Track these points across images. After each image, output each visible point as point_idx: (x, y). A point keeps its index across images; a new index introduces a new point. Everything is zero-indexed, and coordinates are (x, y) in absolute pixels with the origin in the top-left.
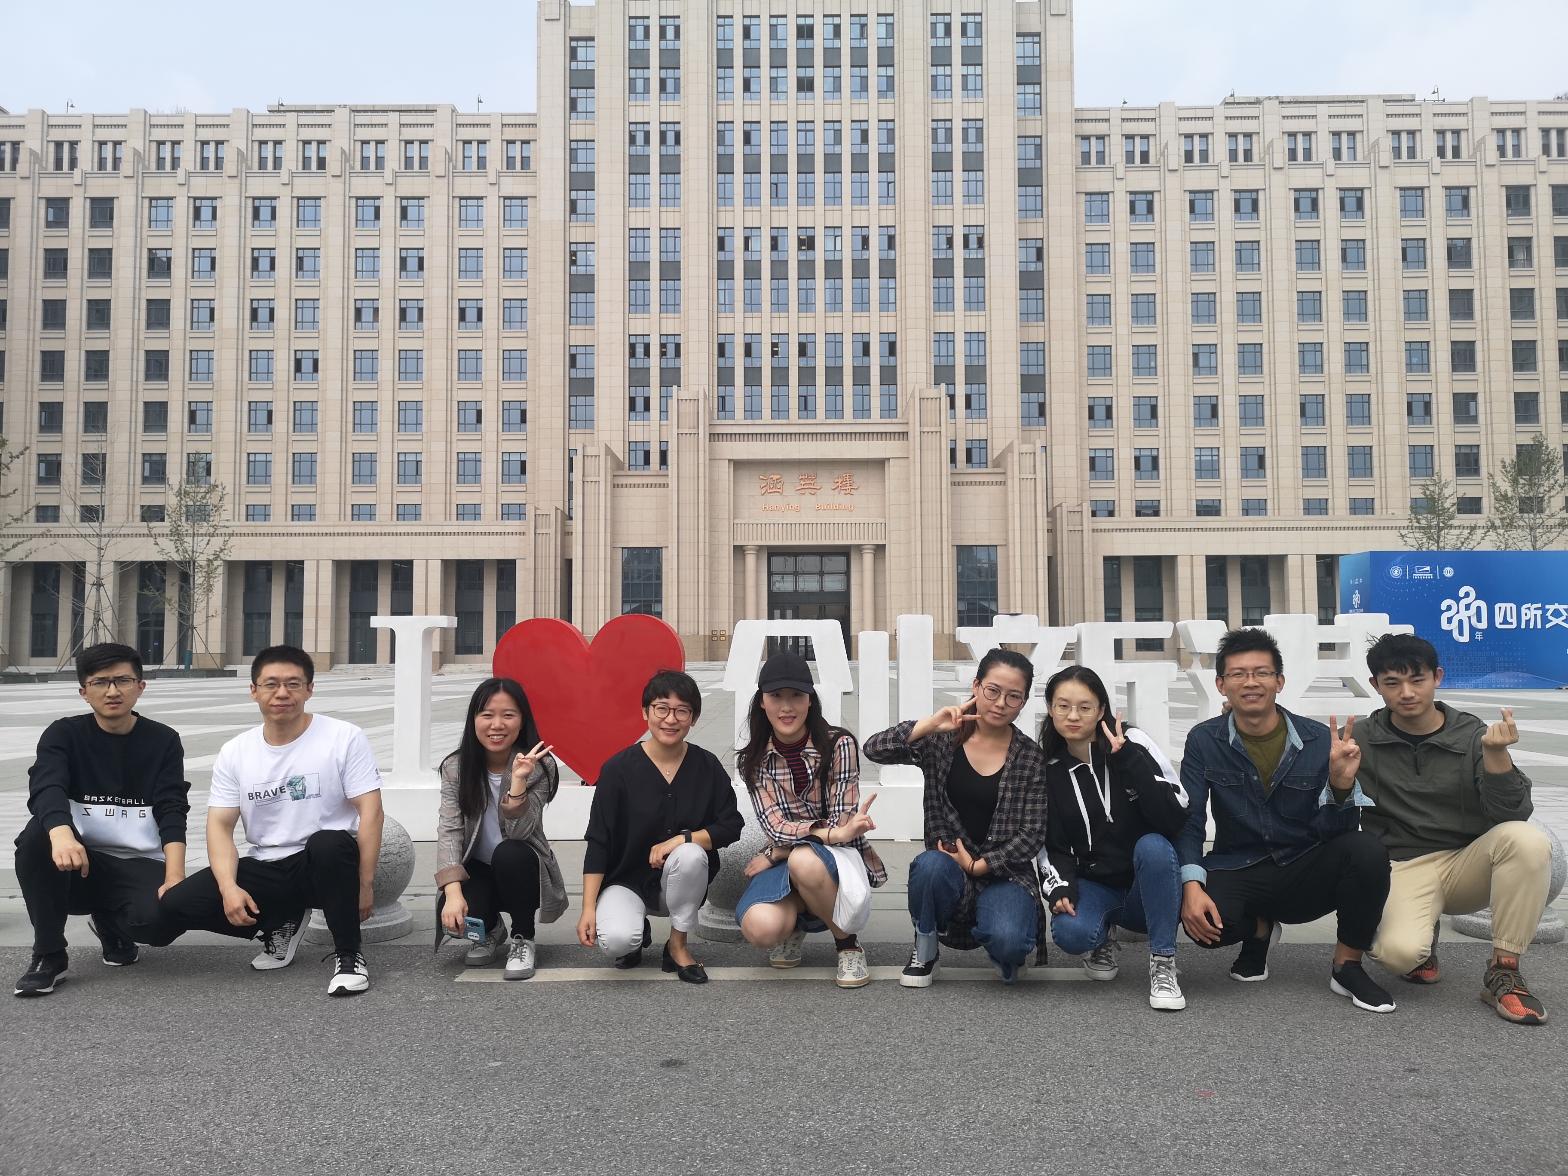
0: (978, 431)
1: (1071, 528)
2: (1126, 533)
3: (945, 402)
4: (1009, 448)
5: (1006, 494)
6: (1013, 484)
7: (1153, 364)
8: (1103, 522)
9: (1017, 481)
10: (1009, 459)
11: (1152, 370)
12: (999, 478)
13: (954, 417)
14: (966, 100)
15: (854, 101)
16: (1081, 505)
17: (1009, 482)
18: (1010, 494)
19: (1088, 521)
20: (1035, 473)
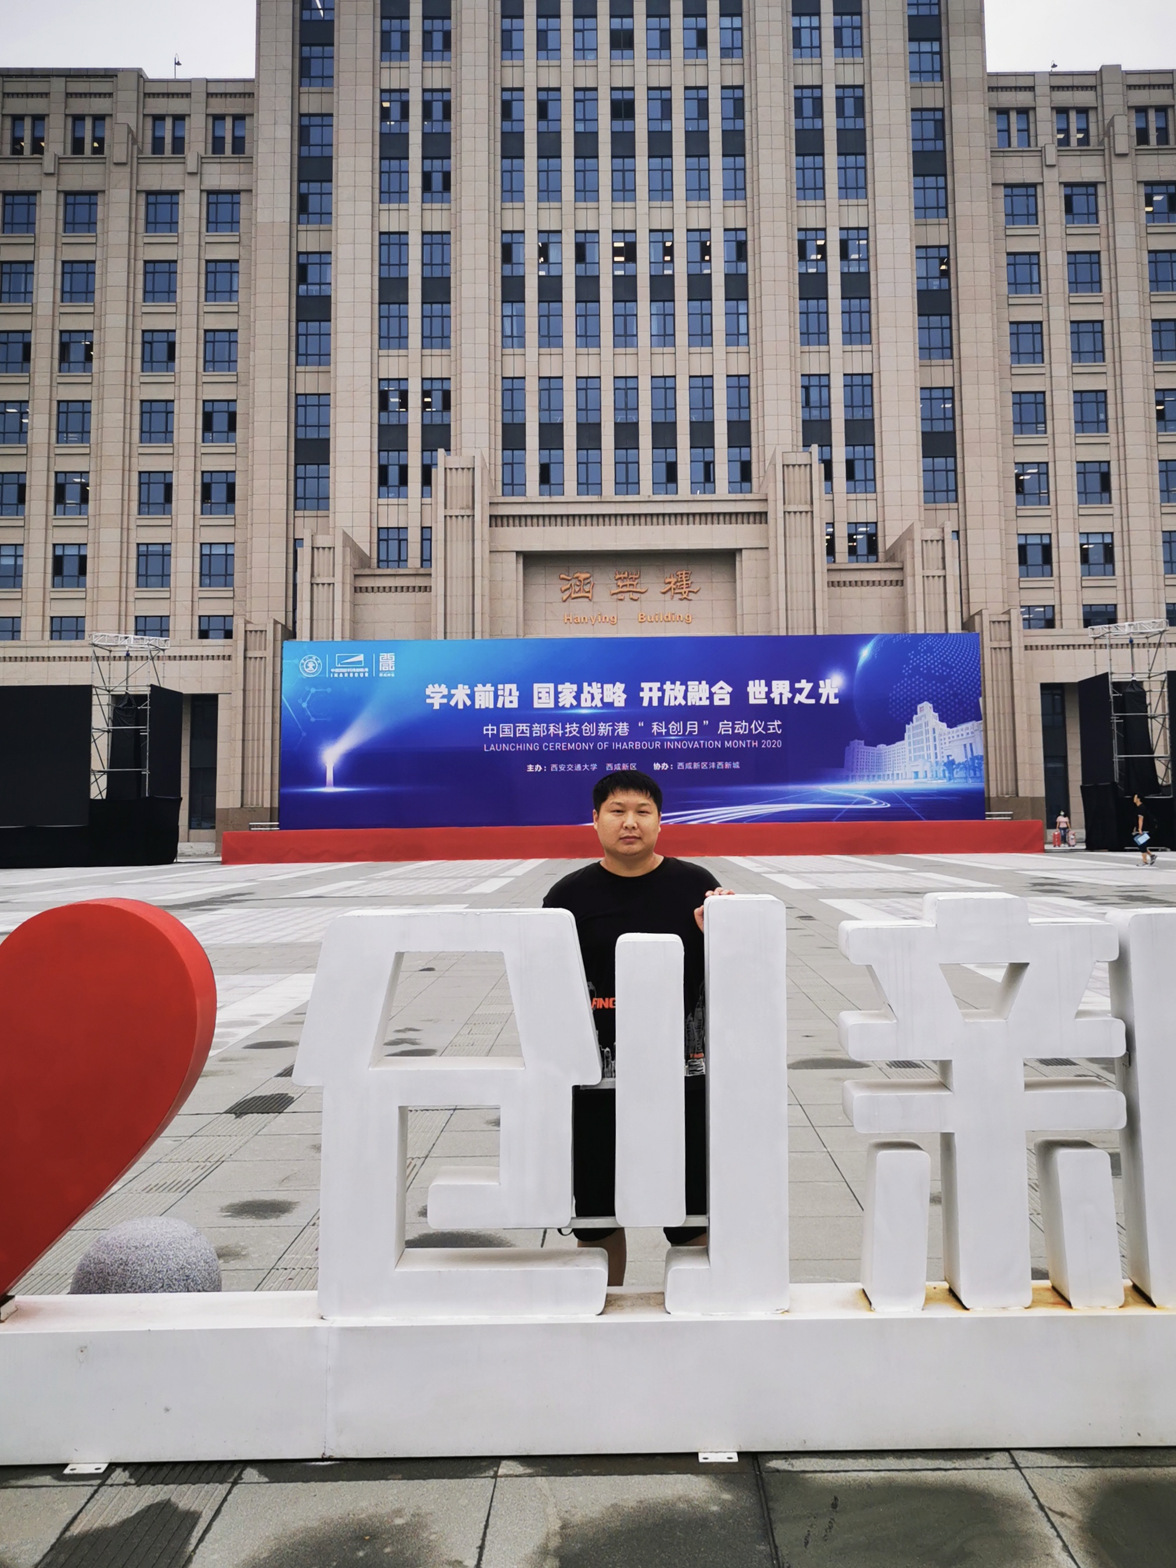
0: (864, 510)
1: (996, 645)
2: (1071, 651)
3: (818, 470)
4: (908, 534)
5: (904, 598)
6: (915, 584)
7: (1102, 417)
8: (1041, 636)
9: (919, 579)
10: (908, 549)
11: (1102, 425)
12: (894, 576)
13: (830, 490)
14: (841, 60)
15: (689, 61)
16: (1008, 612)
17: (909, 581)
18: (910, 598)
19: (1019, 636)
20: (944, 568)
